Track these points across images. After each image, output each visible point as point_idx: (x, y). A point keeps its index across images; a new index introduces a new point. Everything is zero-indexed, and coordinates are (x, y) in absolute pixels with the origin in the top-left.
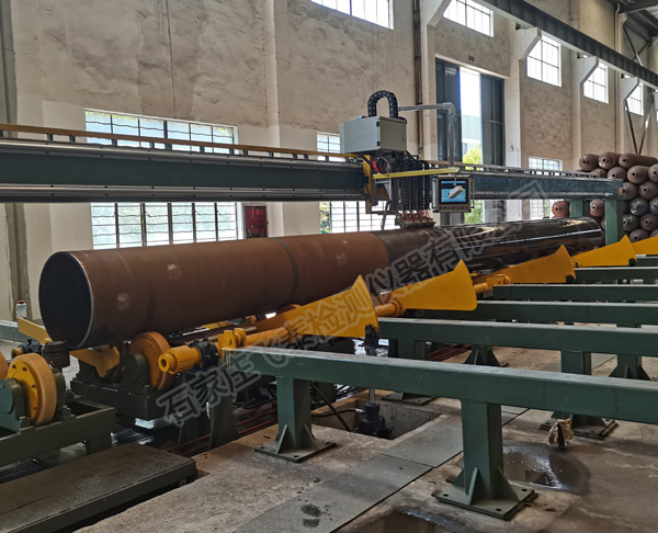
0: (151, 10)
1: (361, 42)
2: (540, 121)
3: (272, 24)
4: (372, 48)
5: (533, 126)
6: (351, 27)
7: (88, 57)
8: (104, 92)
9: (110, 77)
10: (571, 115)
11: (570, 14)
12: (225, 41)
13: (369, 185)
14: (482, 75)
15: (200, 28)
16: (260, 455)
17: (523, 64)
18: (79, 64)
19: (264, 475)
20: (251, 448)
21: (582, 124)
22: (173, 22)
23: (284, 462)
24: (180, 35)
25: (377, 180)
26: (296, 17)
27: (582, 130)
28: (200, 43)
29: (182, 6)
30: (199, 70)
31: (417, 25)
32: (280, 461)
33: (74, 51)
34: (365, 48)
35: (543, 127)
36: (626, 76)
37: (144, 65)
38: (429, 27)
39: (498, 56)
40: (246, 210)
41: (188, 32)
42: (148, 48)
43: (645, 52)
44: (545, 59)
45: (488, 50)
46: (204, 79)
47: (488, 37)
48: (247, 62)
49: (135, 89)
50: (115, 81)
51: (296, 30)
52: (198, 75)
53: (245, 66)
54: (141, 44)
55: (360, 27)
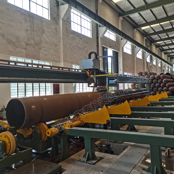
0: (29, 29)
1: (84, 41)
2: (127, 63)
3: (62, 35)
4: (87, 43)
5: (125, 64)
6: (81, 37)
7: (11, 42)
8: (15, 51)
9: (17, 47)
10: (134, 62)
11: (133, 36)
12: (49, 39)
13: (89, 79)
14: (113, 51)
15: (42, 35)
16: (80, 162)
17: (123, 48)
18: (8, 43)
19: (84, 170)
20: (76, 160)
21: (137, 64)
22: (35, 33)
23: (89, 165)
24: (37, 37)
25: (91, 77)
26: (68, 33)
27: (137, 66)
28: (42, 39)
29: (37, 29)
30: (42, 46)
31: (98, 37)
32: (87, 164)
33: (7, 40)
34: (85, 43)
35: (127, 65)
36: (146, 52)
37: (27, 44)
38: (101, 38)
39: (117, 46)
40: (54, 85)
41: (39, 36)
42: (28, 40)
43: (150, 47)
44: (128, 47)
45: (114, 45)
46: (43, 49)
47: (114, 41)
48: (55, 45)
49: (24, 51)
50: (18, 48)
51: (68, 37)
52: (41, 48)
53: (54, 46)
54: (26, 39)
55: (84, 37)
